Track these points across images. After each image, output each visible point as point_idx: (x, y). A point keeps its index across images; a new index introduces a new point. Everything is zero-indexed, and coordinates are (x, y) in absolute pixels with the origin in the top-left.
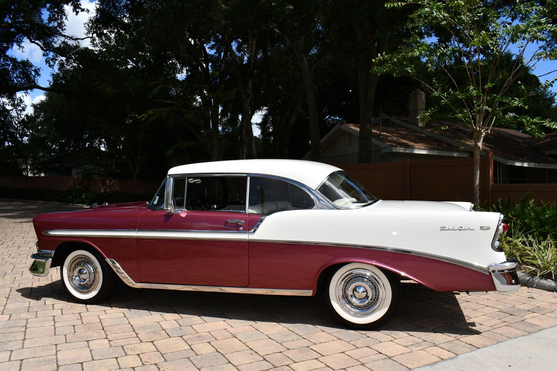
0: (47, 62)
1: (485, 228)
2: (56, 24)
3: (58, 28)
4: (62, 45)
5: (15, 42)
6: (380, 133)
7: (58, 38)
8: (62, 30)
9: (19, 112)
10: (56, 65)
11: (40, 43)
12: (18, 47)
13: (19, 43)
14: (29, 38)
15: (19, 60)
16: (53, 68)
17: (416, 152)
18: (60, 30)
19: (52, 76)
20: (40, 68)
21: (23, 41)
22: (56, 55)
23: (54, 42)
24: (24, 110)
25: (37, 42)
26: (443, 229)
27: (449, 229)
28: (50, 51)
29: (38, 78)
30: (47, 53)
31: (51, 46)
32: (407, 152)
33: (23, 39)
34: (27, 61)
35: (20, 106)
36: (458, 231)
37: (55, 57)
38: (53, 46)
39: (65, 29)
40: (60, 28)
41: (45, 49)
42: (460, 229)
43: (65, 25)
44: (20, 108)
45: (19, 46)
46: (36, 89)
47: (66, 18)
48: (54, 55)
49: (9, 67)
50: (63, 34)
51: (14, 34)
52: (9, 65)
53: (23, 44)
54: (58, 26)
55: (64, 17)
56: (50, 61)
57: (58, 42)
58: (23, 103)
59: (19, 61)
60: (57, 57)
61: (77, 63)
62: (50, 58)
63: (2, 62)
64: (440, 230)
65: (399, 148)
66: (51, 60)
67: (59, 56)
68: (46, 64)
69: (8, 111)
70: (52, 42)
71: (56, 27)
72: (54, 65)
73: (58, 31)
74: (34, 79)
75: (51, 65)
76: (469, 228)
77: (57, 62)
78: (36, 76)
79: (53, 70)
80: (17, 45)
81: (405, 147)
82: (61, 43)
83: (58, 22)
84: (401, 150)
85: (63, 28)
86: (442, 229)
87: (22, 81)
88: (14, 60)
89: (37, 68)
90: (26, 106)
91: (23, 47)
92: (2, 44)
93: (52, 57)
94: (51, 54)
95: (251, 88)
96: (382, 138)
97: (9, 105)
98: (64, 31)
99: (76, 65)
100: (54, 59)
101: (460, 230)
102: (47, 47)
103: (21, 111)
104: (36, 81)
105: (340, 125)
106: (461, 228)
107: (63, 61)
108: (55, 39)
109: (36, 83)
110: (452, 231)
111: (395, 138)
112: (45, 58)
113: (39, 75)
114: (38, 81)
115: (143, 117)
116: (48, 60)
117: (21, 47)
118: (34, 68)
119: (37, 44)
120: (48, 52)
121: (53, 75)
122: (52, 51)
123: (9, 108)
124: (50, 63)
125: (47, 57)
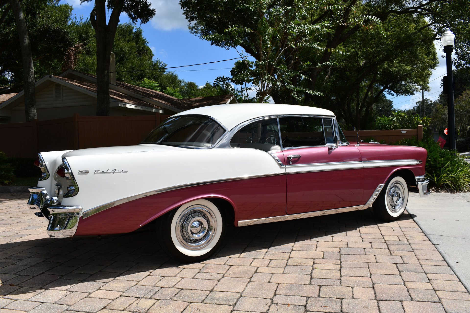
17: (128, 106)
105: (50, 77)
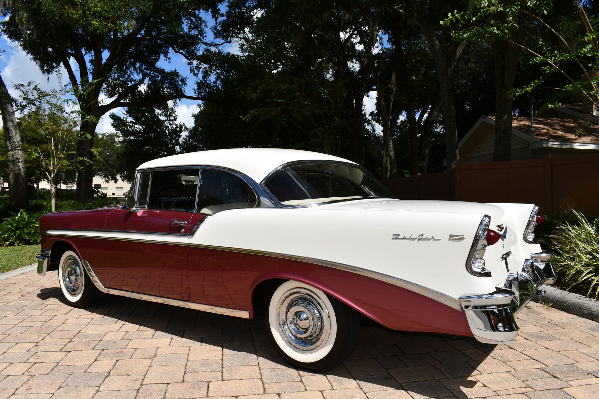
0: (191, 70)
1: (456, 238)
2: (197, 32)
3: (199, 36)
4: (205, 53)
5: (162, 53)
6: (532, 125)
7: (200, 46)
8: (203, 37)
9: (171, 122)
10: (200, 73)
11: (184, 53)
12: (164, 58)
13: (166, 54)
14: (173, 48)
15: (167, 70)
16: (197, 77)
18: (201, 37)
19: (196, 85)
20: (186, 77)
21: (169, 52)
22: (200, 63)
23: (197, 50)
24: (175, 119)
25: (181, 51)
26: (396, 237)
27: (404, 238)
28: (194, 59)
29: (185, 87)
30: (191, 62)
31: (194, 54)
32: (564, 147)
33: (168, 50)
34: (175, 71)
35: (172, 116)
36: (417, 241)
37: (198, 65)
38: (196, 54)
39: (205, 36)
40: (202, 35)
41: (189, 58)
42: (420, 238)
43: (205, 32)
44: (172, 118)
45: (166, 57)
46: (184, 98)
47: (206, 25)
48: (197, 63)
49: (159, 78)
50: (204, 41)
51: (160, 46)
52: (158, 76)
53: (169, 55)
54: (199, 34)
55: (204, 24)
56: (194, 70)
57: (201, 50)
58: (175, 113)
59: (166, 72)
60: (200, 64)
61: (220, 70)
62: (194, 66)
63: (153, 74)
64: (393, 239)
65: (552, 143)
66: (196, 68)
67: (203, 63)
68: (191, 72)
69: (162, 122)
70: (194, 50)
71: (197, 35)
72: (198, 73)
73: (199, 39)
74: (181, 89)
75: (196, 74)
76: (433, 238)
77: (201, 70)
78: (183, 85)
79: (198, 78)
80: (164, 56)
81: (562, 142)
82: (204, 50)
83: (198, 30)
84: (555, 145)
85: (204, 36)
86: (394, 238)
87: (171, 91)
88: (162, 71)
89: (183, 78)
90: (177, 115)
91: (169, 57)
92: (151, 57)
93: (196, 66)
94: (195, 63)
95: (394, 83)
96: (534, 131)
97: (163, 116)
98: (205, 38)
99: (220, 71)
100: (198, 68)
101: (419, 240)
102: (191, 56)
103: (172, 120)
104: (183, 90)
105: (484, 118)
106: (421, 236)
107: (206, 68)
108: (197, 47)
109: (184, 92)
110: (408, 241)
111: (551, 131)
112: (189, 67)
113: (185, 84)
114: (185, 90)
115: (247, 118)
116: (192, 68)
117: (168, 57)
118: (180, 78)
119: (182, 54)
120: (192, 60)
121: (198, 83)
122: (195, 59)
123: (163, 118)
124: (194, 71)
125: (191, 65)
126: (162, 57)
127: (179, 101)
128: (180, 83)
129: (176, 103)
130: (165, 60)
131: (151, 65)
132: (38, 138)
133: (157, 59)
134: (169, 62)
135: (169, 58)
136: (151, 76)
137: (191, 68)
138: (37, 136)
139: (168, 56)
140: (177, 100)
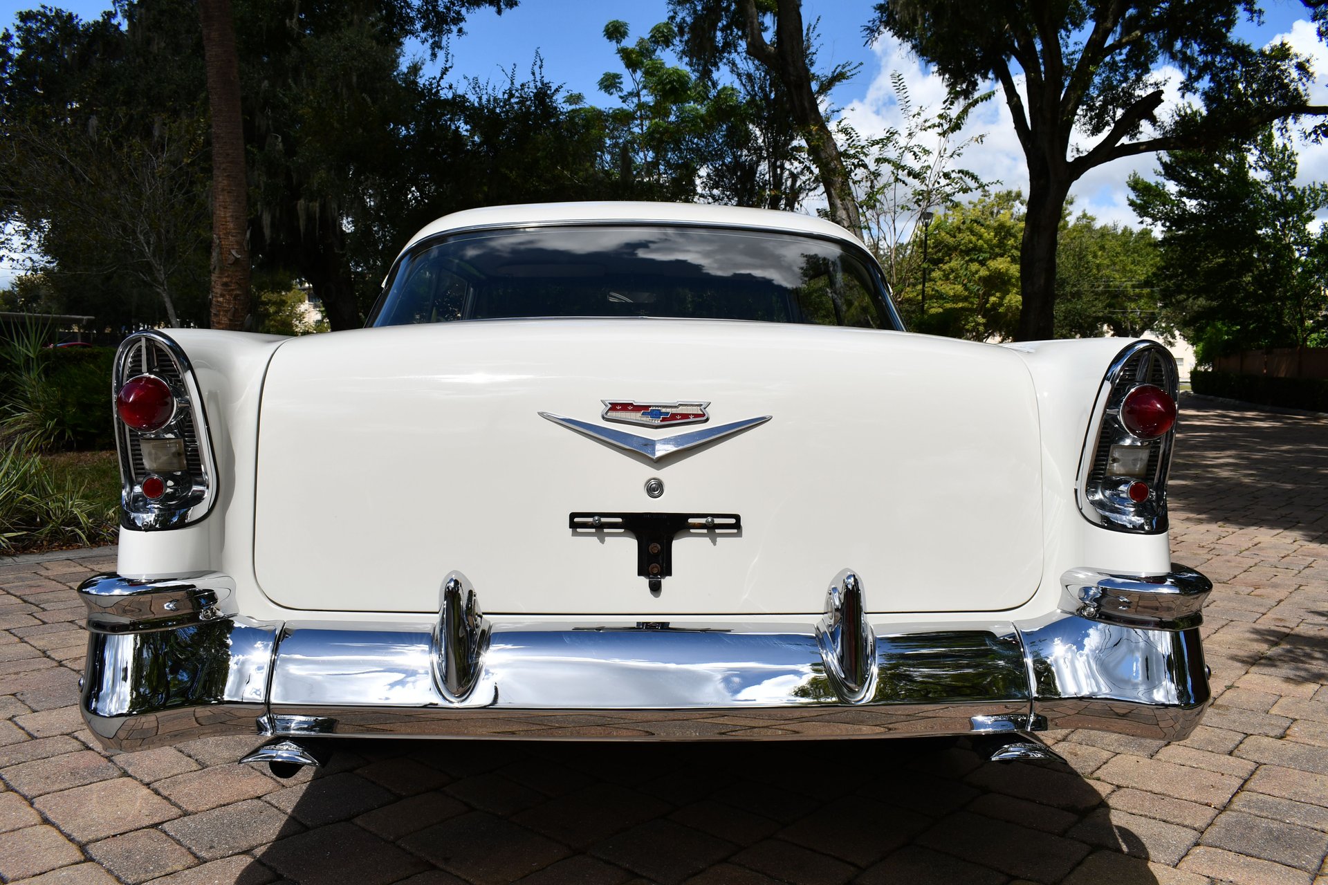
9: (1283, 184)
12: (1247, 15)
20: (1310, 56)
24: (1293, 175)
29: (1309, 84)
44: (1284, 173)
45: (1251, 11)
63: (1220, 62)
74: (1297, 89)
80: (1245, 10)
88: (1242, 52)
89: (1302, 59)
92: (1215, 18)
103: (1285, 179)
104: (1303, 93)
109: (1305, 98)
113: (1309, 75)
114: (1309, 91)
117: (1255, 11)
118: (1294, 61)
126: (1241, 12)
127: (1295, 122)
128: (1294, 74)
129: (1287, 131)
130: (1249, 20)
131: (1215, 41)
132: (982, 246)
133: (1230, 23)
134: (1260, 24)
135: (1260, 12)
136: (1217, 68)
137: (1319, 28)
138: (981, 242)
139: (1256, 7)
140: (1290, 121)
